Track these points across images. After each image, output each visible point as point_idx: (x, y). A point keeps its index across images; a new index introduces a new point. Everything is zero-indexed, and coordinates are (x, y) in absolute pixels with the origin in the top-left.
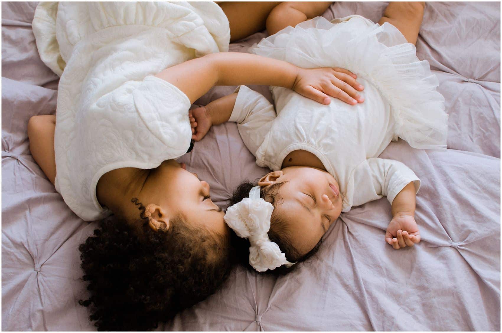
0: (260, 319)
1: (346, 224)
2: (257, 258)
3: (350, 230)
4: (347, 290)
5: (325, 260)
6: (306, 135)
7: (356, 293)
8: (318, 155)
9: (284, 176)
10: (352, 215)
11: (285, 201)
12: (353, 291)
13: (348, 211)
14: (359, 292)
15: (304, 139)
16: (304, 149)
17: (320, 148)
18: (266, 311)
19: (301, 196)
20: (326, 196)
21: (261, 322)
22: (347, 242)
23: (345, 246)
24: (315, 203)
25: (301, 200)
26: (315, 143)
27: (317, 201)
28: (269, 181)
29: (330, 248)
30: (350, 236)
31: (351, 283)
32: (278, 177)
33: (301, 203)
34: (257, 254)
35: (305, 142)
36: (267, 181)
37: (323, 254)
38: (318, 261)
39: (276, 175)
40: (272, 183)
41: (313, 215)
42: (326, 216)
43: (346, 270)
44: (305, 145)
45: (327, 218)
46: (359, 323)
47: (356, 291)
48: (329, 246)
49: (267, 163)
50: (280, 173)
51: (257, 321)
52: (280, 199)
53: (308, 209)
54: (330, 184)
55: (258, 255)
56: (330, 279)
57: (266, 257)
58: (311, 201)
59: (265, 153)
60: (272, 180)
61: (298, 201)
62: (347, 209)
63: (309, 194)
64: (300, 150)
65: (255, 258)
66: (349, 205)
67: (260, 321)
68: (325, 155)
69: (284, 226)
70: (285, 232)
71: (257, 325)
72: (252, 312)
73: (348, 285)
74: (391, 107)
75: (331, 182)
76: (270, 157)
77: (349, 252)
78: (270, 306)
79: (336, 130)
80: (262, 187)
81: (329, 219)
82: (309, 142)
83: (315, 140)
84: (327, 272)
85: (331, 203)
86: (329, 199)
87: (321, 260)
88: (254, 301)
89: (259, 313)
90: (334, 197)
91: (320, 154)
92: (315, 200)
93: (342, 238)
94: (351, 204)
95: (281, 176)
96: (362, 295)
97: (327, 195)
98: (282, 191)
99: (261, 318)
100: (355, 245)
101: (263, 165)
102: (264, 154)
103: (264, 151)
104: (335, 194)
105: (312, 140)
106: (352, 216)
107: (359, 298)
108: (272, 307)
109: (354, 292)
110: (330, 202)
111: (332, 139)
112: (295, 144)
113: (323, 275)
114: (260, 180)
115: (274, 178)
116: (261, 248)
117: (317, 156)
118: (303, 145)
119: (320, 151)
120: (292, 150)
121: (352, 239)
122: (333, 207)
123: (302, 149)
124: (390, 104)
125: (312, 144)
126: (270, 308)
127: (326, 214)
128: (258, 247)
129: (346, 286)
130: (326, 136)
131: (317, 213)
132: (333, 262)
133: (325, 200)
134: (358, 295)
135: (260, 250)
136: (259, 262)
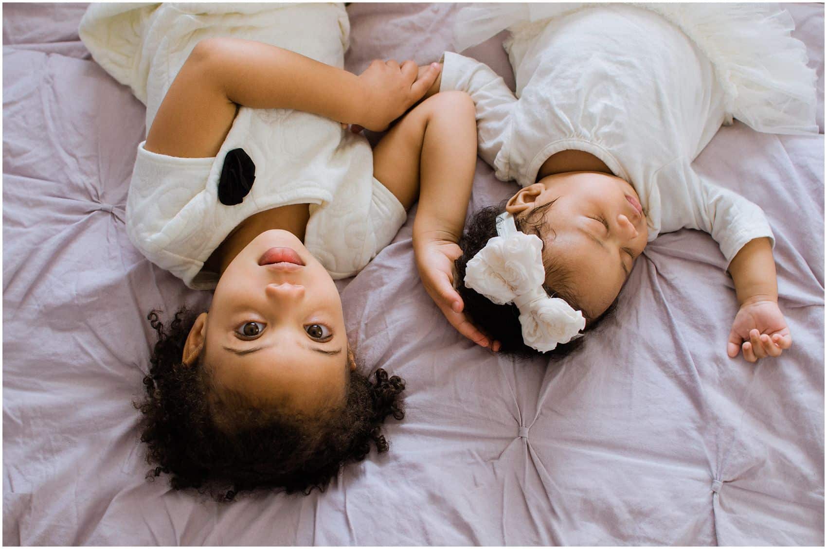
0: (526, 432)
1: (653, 262)
2: (535, 331)
3: (661, 272)
4: (666, 372)
5: (624, 324)
6: (573, 126)
7: (680, 375)
8: (597, 154)
9: (549, 191)
10: (661, 245)
11: (558, 235)
12: (676, 372)
13: (653, 240)
14: (687, 373)
15: (571, 132)
16: (572, 148)
17: (600, 141)
18: (535, 419)
19: (584, 221)
20: (623, 217)
21: (528, 439)
22: (658, 292)
23: (655, 299)
24: (608, 231)
25: (585, 228)
26: (589, 136)
27: (610, 227)
28: (523, 203)
29: (630, 304)
30: (663, 282)
31: (671, 358)
32: (538, 194)
33: (586, 234)
34: (534, 324)
35: (573, 136)
36: (520, 203)
37: (621, 314)
38: (613, 328)
39: (534, 192)
40: (531, 206)
41: (608, 252)
42: (626, 250)
43: (660, 338)
44: (573, 140)
45: (628, 252)
46: (691, 425)
47: (682, 373)
48: (627, 301)
49: (513, 175)
50: (539, 187)
51: (522, 437)
52: (551, 231)
53: (599, 242)
54: (627, 197)
55: (537, 325)
56: (637, 355)
57: (551, 326)
58: (602, 228)
59: (509, 160)
60: (528, 201)
61: (580, 230)
62: (653, 236)
63: (596, 217)
64: (567, 150)
65: (532, 332)
66: (656, 230)
67: (527, 437)
68: (609, 151)
69: (563, 275)
70: (565, 286)
71: (523, 443)
72: (513, 424)
73: (666, 364)
74: (713, 66)
75: (628, 193)
76: (517, 166)
77: (662, 308)
78: (541, 410)
79: (622, 108)
80: (515, 214)
81: (631, 255)
82: (579, 135)
83: (590, 131)
84: (630, 343)
85: (634, 228)
86: (629, 220)
87: (618, 325)
88: (514, 405)
89: (524, 423)
90: (635, 217)
91: (601, 150)
92: (607, 226)
93: (649, 285)
94: (658, 227)
95: (543, 191)
96: (691, 377)
97: (625, 215)
98: (551, 216)
99: (529, 432)
100: (671, 296)
101: (507, 177)
102: (508, 162)
103: (506, 158)
104: (636, 212)
105: (585, 131)
106: (661, 247)
107: (688, 383)
108: (544, 411)
109: (678, 374)
110: (631, 227)
111: (618, 125)
112: (556, 141)
113: (624, 348)
114: (509, 203)
115: (531, 197)
116: (540, 312)
117: (597, 156)
118: (571, 142)
119: (599, 145)
120: (554, 152)
121: (665, 286)
122: (637, 233)
123: (569, 149)
124: (711, 63)
125: (585, 137)
126: (541, 413)
127: (625, 247)
128: (534, 313)
129: (663, 365)
130: (607, 121)
131: (613, 247)
132: (638, 327)
133: (622, 224)
134: (685, 378)
135: (538, 316)
136: (541, 336)
